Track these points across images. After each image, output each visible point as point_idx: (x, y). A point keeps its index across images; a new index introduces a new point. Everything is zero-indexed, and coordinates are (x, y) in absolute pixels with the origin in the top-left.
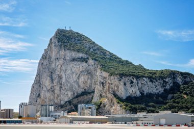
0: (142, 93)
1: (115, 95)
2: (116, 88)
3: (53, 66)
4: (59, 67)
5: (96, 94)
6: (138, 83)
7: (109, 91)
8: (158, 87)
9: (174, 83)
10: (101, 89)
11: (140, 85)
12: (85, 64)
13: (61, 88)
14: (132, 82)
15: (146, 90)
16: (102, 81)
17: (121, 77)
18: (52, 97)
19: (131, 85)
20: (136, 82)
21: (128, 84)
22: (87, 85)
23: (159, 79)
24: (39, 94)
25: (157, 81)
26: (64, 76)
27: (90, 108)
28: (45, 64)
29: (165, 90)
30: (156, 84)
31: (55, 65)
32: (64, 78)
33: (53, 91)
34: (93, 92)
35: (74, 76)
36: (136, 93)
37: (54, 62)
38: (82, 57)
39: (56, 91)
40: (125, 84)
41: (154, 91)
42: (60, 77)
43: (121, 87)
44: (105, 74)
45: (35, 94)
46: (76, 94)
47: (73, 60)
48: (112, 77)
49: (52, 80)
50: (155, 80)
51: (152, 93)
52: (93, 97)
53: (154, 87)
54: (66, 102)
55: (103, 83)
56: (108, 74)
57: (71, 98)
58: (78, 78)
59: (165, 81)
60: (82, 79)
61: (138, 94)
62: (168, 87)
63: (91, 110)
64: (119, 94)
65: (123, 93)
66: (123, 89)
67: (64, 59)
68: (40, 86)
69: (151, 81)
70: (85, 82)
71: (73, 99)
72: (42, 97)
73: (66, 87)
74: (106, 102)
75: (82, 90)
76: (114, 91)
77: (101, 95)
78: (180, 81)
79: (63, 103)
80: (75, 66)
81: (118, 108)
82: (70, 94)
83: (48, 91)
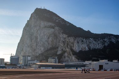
0: (89, 48)
1: (72, 50)
2: (72, 45)
4: (36, 31)
5: (59, 49)
6: (86, 42)
7: (67, 47)
8: (100, 45)
9: (110, 42)
10: (62, 45)
11: (88, 43)
12: (52, 30)
13: (37, 45)
14: (83, 41)
15: (92, 46)
16: (63, 40)
17: (76, 38)
18: (31, 51)
19: (82, 43)
20: (86, 41)
21: (80, 42)
22: (54, 43)
23: (100, 39)
24: (23, 49)
25: (99, 40)
26: (39, 37)
27: (54, 58)
28: (27, 29)
29: (105, 46)
30: (99, 43)
31: (34, 30)
32: (39, 39)
33: (32, 47)
34: (58, 48)
35: (46, 37)
36: (85, 48)
37: (33, 28)
38: (51, 25)
39: (33, 47)
40: (78, 42)
42: (37, 38)
44: (65, 36)
45: (20, 48)
46: (46, 49)
47: (45, 27)
48: (70, 38)
49: (31, 40)
50: (98, 40)
51: (96, 48)
52: (57, 50)
53: (97, 44)
54: (40, 54)
55: (64, 42)
56: (67, 36)
57: (43, 52)
58: (48, 38)
59: (104, 41)
60: (51, 39)
61: (87, 49)
62: (106, 44)
63: (54, 59)
64: (74, 49)
65: (77, 48)
66: (77, 45)
67: (40, 27)
68: (23, 43)
69: (95, 41)
70: (52, 41)
71: (44, 52)
72: (24, 51)
73: (40, 44)
74: (66, 54)
75: (50, 46)
76: (71, 47)
77: (62, 49)
78: (114, 40)
79: (37, 55)
80: (46, 31)
81: (74, 58)
82: (42, 49)
83: (28, 47)
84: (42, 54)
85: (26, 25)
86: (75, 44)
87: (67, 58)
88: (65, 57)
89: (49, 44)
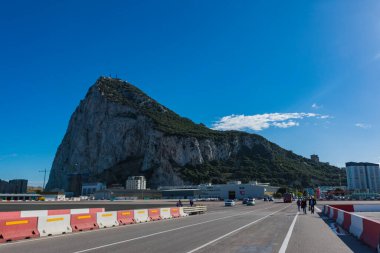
1: (172, 162)
2: (172, 152)
3: (91, 122)
4: (99, 123)
5: (147, 160)
7: (163, 155)
9: (243, 147)
10: (153, 153)
12: (133, 121)
13: (99, 151)
14: (192, 145)
16: (155, 142)
17: (179, 138)
18: (86, 163)
19: (192, 148)
21: (188, 148)
22: (135, 148)
24: (67, 159)
26: (104, 135)
27: (138, 178)
28: (79, 118)
29: (233, 155)
30: (222, 148)
31: (94, 121)
32: (104, 139)
33: (88, 155)
34: (143, 157)
35: (118, 135)
36: (197, 158)
37: (93, 117)
38: (129, 112)
39: (91, 155)
40: (184, 147)
41: (220, 156)
42: (99, 137)
43: (180, 151)
44: (159, 134)
45: (61, 158)
46: (119, 160)
47: (118, 115)
48: (168, 138)
49: (88, 140)
50: (220, 143)
52: (142, 163)
54: (105, 170)
55: (156, 146)
56: (162, 134)
57: (112, 165)
58: (124, 138)
59: (232, 144)
60: (128, 140)
61: (201, 160)
62: (235, 151)
63: (139, 181)
64: (176, 159)
65: (181, 158)
66: (181, 153)
67: (107, 113)
68: (69, 148)
69: (216, 144)
70: (132, 144)
71: (115, 165)
72: (71, 163)
73: (106, 150)
74: (160, 171)
75: (127, 154)
76: (170, 156)
77: (153, 161)
79: (100, 171)
80: (119, 123)
81: (176, 178)
82: (110, 159)
83: (81, 155)
84: (110, 170)
85: (77, 110)
86: (178, 151)
87: (161, 178)
88: (157, 176)
89: (124, 149)
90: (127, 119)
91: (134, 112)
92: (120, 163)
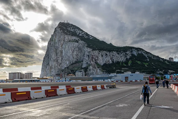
0: (113, 62)
1: (96, 63)
2: (97, 58)
3: (57, 45)
4: (61, 45)
5: (84, 62)
6: (110, 55)
7: (92, 60)
8: (122, 57)
9: (132, 54)
10: (87, 59)
11: (111, 56)
12: (76, 44)
13: (62, 58)
14: (106, 55)
15: (115, 60)
16: (88, 54)
17: (100, 51)
18: (56, 65)
19: (106, 56)
20: (109, 54)
21: (104, 55)
22: (78, 57)
23: (123, 52)
24: (48, 63)
25: (121, 53)
26: (64, 51)
27: (81, 71)
28: (52, 44)
29: (127, 59)
30: (121, 55)
31: (58, 44)
32: (64, 53)
33: (57, 61)
35: (70, 51)
36: (109, 61)
37: (58, 43)
38: (75, 39)
39: (59, 61)
40: (102, 56)
41: (120, 59)
42: (62, 52)
43: (100, 58)
44: (89, 50)
45: (46, 63)
46: (71, 63)
47: (70, 41)
48: (94, 51)
49: (57, 54)
50: (120, 53)
51: (119, 61)
52: (82, 64)
53: (120, 57)
54: (65, 68)
55: (88, 56)
56: (91, 49)
57: (69, 65)
58: (73, 52)
59: (126, 54)
60: (75, 53)
61: (111, 62)
62: (128, 57)
63: (81, 73)
64: (98, 62)
65: (101, 61)
66: (101, 59)
67: (64, 41)
68: (49, 58)
69: (118, 54)
70: (77, 55)
72: (50, 65)
73: (65, 58)
74: (91, 67)
75: (75, 60)
76: (96, 60)
77: (87, 63)
78: (135, 53)
79: (63, 68)
80: (70, 45)
81: (98, 71)
82: (67, 63)
83: (54, 61)
84: (67, 68)
87: (91, 71)
89: (73, 58)
90: (74, 43)
91: (77, 39)
92: (72, 64)
